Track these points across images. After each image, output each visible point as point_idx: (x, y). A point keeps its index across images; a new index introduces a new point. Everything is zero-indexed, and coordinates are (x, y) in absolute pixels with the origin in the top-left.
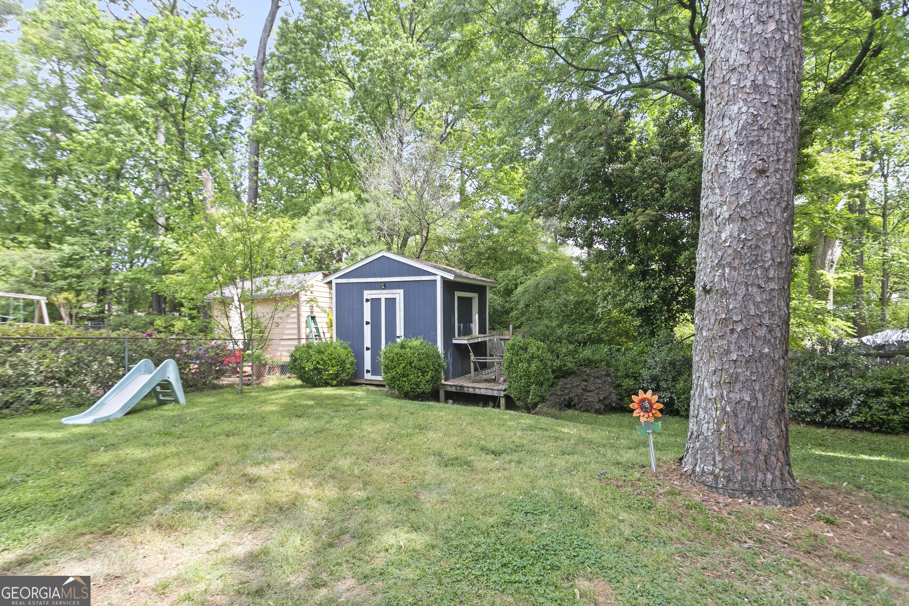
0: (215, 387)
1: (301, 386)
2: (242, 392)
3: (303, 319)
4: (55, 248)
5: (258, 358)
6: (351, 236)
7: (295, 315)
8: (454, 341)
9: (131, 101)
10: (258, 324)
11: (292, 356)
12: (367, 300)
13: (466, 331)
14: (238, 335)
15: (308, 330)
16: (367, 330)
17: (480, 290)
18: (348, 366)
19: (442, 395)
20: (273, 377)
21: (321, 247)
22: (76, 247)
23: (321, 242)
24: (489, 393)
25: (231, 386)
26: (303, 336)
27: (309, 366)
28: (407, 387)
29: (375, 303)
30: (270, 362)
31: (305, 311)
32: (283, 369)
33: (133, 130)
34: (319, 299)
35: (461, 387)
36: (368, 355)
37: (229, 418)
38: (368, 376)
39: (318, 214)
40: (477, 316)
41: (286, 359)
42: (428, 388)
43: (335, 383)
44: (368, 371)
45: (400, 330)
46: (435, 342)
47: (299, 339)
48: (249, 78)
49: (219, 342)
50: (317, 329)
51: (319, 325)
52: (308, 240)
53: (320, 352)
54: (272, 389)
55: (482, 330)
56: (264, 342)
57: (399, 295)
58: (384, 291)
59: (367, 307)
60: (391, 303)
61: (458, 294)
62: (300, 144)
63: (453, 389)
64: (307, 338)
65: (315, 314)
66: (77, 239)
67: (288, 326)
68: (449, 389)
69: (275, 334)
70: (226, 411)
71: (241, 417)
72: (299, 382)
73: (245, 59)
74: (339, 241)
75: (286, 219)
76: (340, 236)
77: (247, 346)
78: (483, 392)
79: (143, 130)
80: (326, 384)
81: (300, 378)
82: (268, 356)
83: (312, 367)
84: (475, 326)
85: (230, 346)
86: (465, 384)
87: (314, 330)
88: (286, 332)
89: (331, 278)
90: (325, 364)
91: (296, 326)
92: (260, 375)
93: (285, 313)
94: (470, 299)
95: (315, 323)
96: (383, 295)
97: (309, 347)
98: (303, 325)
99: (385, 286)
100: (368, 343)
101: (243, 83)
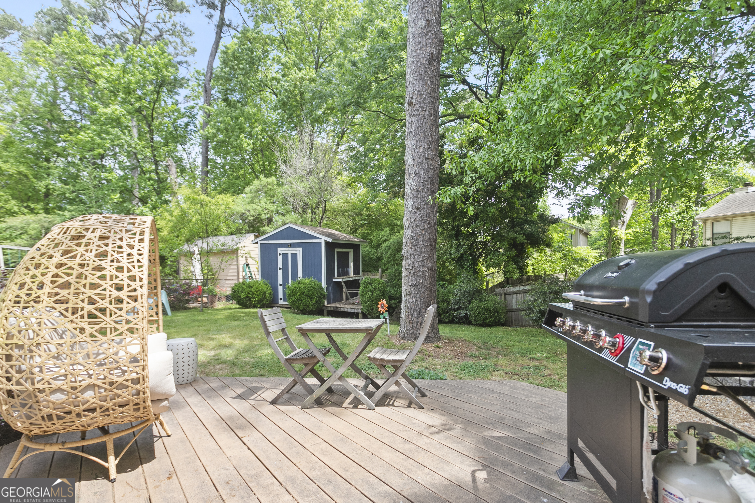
0: (186, 309)
1: (239, 308)
2: (202, 311)
3: (241, 266)
4: (59, 214)
5: (211, 291)
6: (273, 209)
7: (235, 263)
8: (334, 280)
9: (116, 110)
10: (211, 270)
11: (233, 289)
12: (280, 254)
13: (344, 272)
14: (200, 277)
15: (244, 273)
16: (280, 273)
17: (356, 247)
18: (268, 295)
19: (325, 312)
20: (221, 303)
21: (253, 216)
22: (73, 213)
23: (252, 213)
24: (353, 311)
25: (195, 308)
26: (241, 277)
27: (243, 295)
28: (301, 307)
29: (285, 256)
30: (219, 293)
31: (242, 261)
32: (228, 298)
33: (120, 133)
34: (252, 252)
35: (337, 307)
36: (280, 289)
37: (198, 321)
38: (281, 302)
39: (250, 193)
40: (352, 264)
41: (229, 292)
42: (314, 308)
43: (259, 306)
44: (281, 299)
45: (300, 273)
46: (321, 280)
47: (238, 279)
48: (199, 85)
49: (188, 281)
50: (250, 272)
51: (252, 270)
52: (243, 211)
53: (250, 287)
54: (221, 310)
55: (356, 272)
56: (215, 281)
57: (299, 251)
58: (290, 249)
59: (280, 258)
60: (294, 256)
61: (336, 250)
62: (238, 141)
63: (332, 309)
64: (244, 278)
65: (249, 262)
66: (75, 207)
67: (231, 271)
68: (330, 309)
69: (222, 276)
70: (196, 318)
71: (205, 320)
72: (238, 306)
73: (197, 72)
74: (265, 212)
75: (228, 195)
76: (266, 209)
77: (204, 284)
78: (349, 310)
79: (126, 131)
80: (255, 307)
81: (238, 303)
82: (218, 290)
83: (245, 296)
84: (351, 270)
85: (194, 283)
86: (339, 306)
87: (248, 273)
88: (230, 274)
89: (258, 240)
90: (253, 294)
91: (236, 271)
92: (212, 302)
93: (229, 263)
94: (348, 253)
95: (249, 268)
96: (289, 251)
97: (243, 284)
98: (241, 270)
99: (291, 245)
100: (280, 281)
101: (196, 88)
